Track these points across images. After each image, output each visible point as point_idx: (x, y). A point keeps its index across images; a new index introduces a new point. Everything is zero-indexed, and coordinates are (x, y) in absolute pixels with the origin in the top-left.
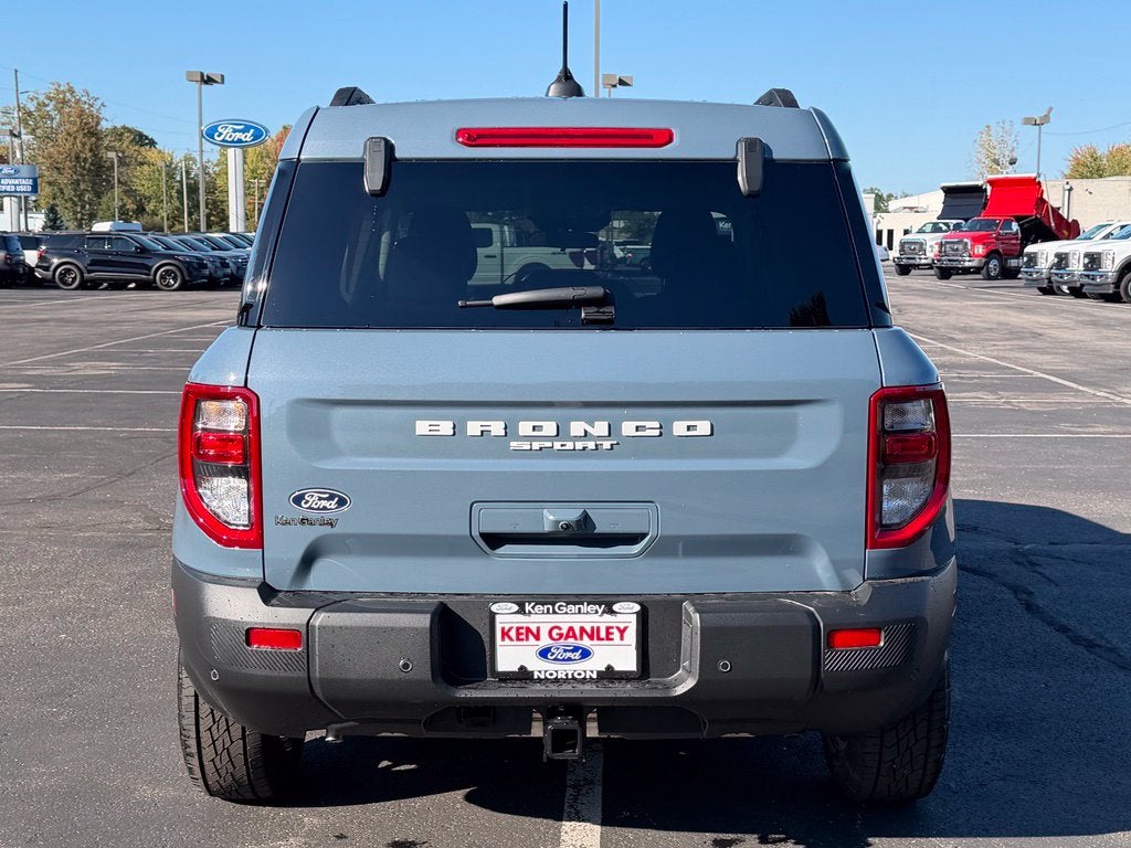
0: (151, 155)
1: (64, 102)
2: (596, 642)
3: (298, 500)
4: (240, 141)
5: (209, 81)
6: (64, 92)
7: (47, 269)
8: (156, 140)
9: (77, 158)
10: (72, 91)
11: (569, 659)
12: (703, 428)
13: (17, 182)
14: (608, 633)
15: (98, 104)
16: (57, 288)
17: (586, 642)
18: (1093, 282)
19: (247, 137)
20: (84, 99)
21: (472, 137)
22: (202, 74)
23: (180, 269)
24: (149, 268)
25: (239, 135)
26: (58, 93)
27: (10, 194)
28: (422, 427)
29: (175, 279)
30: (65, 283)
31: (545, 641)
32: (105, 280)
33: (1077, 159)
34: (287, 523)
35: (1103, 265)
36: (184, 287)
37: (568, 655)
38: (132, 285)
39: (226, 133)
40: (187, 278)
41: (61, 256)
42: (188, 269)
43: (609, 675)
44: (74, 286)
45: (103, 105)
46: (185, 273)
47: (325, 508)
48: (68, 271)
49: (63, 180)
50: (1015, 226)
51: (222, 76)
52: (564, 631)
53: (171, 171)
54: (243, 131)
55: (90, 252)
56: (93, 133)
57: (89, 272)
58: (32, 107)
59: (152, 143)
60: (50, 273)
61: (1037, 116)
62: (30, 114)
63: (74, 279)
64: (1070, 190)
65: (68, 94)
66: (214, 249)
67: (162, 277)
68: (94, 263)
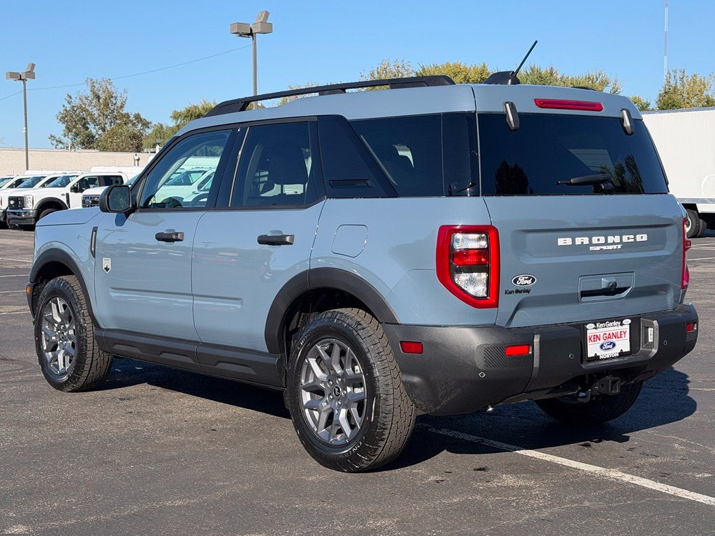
2: (617, 339)
3: (515, 281)
11: (609, 349)
12: (645, 237)
14: (621, 335)
17: (614, 340)
21: (542, 103)
28: (561, 242)
31: (602, 341)
34: (510, 293)
37: (609, 346)
43: (622, 354)
47: (526, 284)
52: (607, 336)
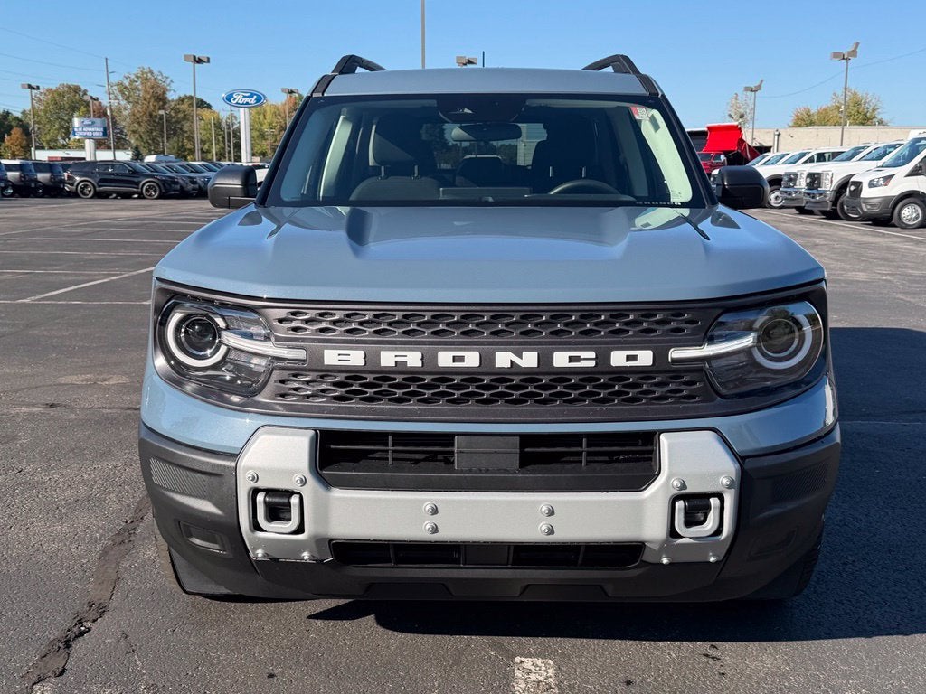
0: (205, 113)
1: (146, 79)
4: (247, 103)
5: (199, 61)
6: (147, 73)
7: (72, 184)
8: (211, 104)
9: (151, 115)
10: (151, 72)
13: (93, 129)
15: (169, 80)
16: (79, 197)
18: (813, 200)
19: (252, 101)
20: (160, 77)
22: (195, 57)
23: (159, 187)
24: (138, 184)
25: (247, 100)
26: (143, 73)
27: (89, 138)
29: (155, 191)
30: (84, 194)
32: (114, 192)
33: (797, 116)
35: (823, 185)
36: (162, 197)
38: (136, 196)
39: (239, 98)
40: (163, 191)
41: (80, 176)
42: (164, 185)
44: (90, 195)
45: (172, 81)
46: (162, 188)
48: (86, 186)
49: (142, 130)
50: (723, 158)
51: (208, 59)
53: (218, 125)
54: (249, 97)
55: (99, 174)
56: (161, 99)
57: (100, 186)
58: (126, 83)
59: (209, 107)
60: (74, 188)
61: (753, 85)
62: (125, 88)
63: (90, 191)
64: (779, 135)
65: (149, 75)
66: (192, 172)
67: (147, 190)
68: (102, 181)
